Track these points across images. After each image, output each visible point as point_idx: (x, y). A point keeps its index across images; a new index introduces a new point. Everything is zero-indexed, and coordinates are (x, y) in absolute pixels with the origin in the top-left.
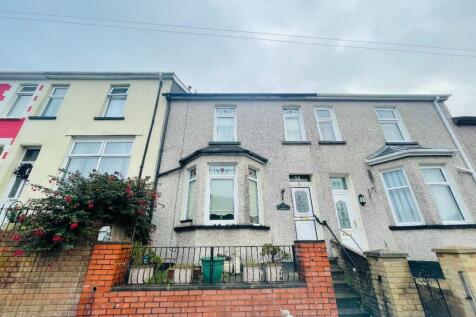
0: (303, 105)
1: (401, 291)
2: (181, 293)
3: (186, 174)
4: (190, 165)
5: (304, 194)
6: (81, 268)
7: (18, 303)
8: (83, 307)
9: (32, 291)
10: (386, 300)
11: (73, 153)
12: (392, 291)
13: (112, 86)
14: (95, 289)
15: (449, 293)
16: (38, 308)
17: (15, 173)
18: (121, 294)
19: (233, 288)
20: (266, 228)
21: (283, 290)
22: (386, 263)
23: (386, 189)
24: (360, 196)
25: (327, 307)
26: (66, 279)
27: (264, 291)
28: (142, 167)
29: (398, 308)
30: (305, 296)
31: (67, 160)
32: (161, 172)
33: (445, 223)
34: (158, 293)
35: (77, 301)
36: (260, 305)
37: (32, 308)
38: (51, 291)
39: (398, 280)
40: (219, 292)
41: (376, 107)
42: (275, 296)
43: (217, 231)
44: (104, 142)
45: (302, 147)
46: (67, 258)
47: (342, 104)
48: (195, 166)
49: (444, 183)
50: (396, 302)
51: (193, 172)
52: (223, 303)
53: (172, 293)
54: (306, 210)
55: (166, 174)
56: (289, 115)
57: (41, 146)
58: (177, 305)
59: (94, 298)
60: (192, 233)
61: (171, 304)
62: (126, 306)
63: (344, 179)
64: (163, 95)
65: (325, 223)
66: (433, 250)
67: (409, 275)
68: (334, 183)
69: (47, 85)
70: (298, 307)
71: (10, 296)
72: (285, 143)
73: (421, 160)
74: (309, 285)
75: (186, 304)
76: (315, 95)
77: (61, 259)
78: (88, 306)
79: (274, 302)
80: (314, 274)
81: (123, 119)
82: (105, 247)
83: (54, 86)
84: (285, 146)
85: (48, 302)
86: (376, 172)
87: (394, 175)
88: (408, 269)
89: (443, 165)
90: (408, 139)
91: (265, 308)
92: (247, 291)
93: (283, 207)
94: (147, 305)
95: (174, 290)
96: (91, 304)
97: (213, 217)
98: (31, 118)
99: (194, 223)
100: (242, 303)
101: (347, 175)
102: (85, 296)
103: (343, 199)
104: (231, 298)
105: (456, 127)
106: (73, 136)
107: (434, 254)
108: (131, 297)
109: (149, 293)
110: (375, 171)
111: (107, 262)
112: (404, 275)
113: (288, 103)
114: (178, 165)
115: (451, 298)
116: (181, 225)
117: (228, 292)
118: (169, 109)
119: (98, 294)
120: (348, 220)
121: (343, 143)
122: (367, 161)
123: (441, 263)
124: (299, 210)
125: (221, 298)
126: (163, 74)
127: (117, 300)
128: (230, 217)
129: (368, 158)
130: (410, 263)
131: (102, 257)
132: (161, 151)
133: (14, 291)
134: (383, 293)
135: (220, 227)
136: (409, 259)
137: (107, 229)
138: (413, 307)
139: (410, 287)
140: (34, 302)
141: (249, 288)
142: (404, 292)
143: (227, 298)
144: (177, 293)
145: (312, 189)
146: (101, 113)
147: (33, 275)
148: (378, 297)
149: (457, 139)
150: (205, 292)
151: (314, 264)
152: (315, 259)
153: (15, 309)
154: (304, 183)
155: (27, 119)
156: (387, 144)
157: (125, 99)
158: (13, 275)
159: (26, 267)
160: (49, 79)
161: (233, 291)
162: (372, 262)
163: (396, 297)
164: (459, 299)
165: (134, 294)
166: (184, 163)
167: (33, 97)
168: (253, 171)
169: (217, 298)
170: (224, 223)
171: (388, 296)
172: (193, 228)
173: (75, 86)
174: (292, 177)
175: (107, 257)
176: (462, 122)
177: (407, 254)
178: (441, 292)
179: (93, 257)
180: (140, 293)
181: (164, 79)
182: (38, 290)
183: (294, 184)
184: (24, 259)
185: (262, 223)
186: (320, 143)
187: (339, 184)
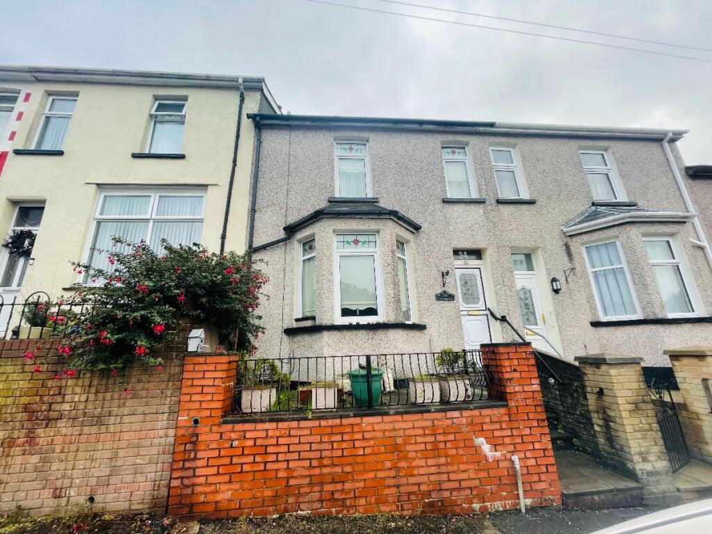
0: (473, 140)
1: (631, 407)
2: (330, 422)
3: (296, 248)
4: (301, 235)
5: (472, 277)
6: (169, 393)
7: (74, 447)
8: (182, 448)
9: (94, 430)
10: (607, 420)
11: (101, 214)
12: (621, 408)
13: (156, 98)
14: (196, 422)
15: (684, 406)
16: (108, 454)
17: (6, 246)
18: (239, 427)
19: (406, 413)
20: (420, 327)
21: (476, 412)
22: (613, 371)
23: (590, 270)
24: (554, 280)
25: (536, 431)
26: (147, 410)
27: (449, 414)
28: (223, 237)
29: (628, 429)
30: (506, 418)
31: (94, 225)
32: (255, 245)
33: (671, 316)
34: (294, 424)
35: (171, 440)
36: (445, 433)
37: (98, 454)
38: (125, 427)
39: (629, 393)
40: (386, 418)
41: (580, 148)
42: (464, 421)
43: (355, 332)
44: (154, 197)
45: (473, 207)
46: (144, 378)
47: (531, 141)
48: (313, 235)
49: (673, 261)
50: (625, 422)
51: (308, 244)
52: (392, 434)
53: (316, 423)
54: (476, 300)
55: (264, 248)
56: (451, 157)
57: (44, 202)
58: (326, 439)
59: (197, 435)
60: (316, 337)
61: (317, 439)
62: (250, 443)
63: (528, 256)
64: (249, 116)
65: (503, 319)
66: (666, 352)
67: (643, 385)
68: (515, 261)
69: (38, 91)
70: (497, 434)
71: (59, 440)
72: (446, 202)
73: (645, 228)
74: (512, 404)
75: (339, 438)
76: (492, 125)
77: (134, 380)
78: (188, 447)
79: (464, 429)
80: (517, 389)
81: (182, 157)
82: (202, 360)
83: (49, 94)
84: (447, 206)
85: (124, 444)
86: (577, 246)
87: (603, 250)
88: (642, 378)
89: (672, 235)
90: (622, 197)
91: (451, 437)
92: (426, 416)
93: (445, 296)
94: (281, 441)
95: (319, 418)
96: (194, 443)
97: (346, 312)
98: (17, 152)
99: (318, 322)
100: (421, 432)
101: (535, 249)
102: (181, 432)
103: (528, 286)
104: (404, 425)
105: (690, 181)
106: (97, 184)
107: (667, 357)
108: (255, 432)
109: (281, 425)
110: (575, 244)
111: (210, 382)
112: (636, 385)
113: (450, 138)
114: (282, 234)
115: (684, 413)
116: (295, 325)
117: (398, 418)
118: (259, 142)
119: (202, 429)
120: (534, 313)
121: (532, 203)
122: (565, 230)
123: (675, 369)
124: (466, 301)
125: (389, 426)
126: (245, 81)
127: (233, 436)
128: (372, 311)
129: (566, 225)
130: (644, 369)
131: (201, 375)
132: (253, 211)
133: (64, 431)
134: (603, 410)
135: (358, 327)
136: (643, 364)
137: (198, 333)
138: (647, 426)
139: (644, 402)
140: (100, 446)
141: (429, 411)
142: (637, 407)
143: (398, 426)
144: (323, 423)
145: (485, 270)
146: (142, 147)
147: (90, 406)
148: (594, 415)
149: (690, 198)
150: (366, 420)
151: (516, 375)
152: (518, 368)
153: (71, 456)
154: (473, 262)
155: (11, 156)
156: (593, 204)
157: (182, 123)
158: (55, 407)
159: (76, 394)
160: (38, 80)
161: (406, 417)
162: (589, 370)
163: (625, 414)
164: (697, 414)
165: (260, 426)
166: (291, 230)
167: (15, 114)
168: (401, 244)
169: (382, 427)
170: (364, 320)
171: (612, 414)
172: (318, 329)
173: (88, 95)
174: (456, 252)
175: (208, 375)
176: (699, 174)
177: (641, 359)
178: (673, 405)
179: (186, 375)
180: (268, 426)
181: (247, 89)
182: (103, 427)
183: (459, 263)
184: (70, 382)
185: (414, 320)
186: (499, 202)
187: (521, 262)
